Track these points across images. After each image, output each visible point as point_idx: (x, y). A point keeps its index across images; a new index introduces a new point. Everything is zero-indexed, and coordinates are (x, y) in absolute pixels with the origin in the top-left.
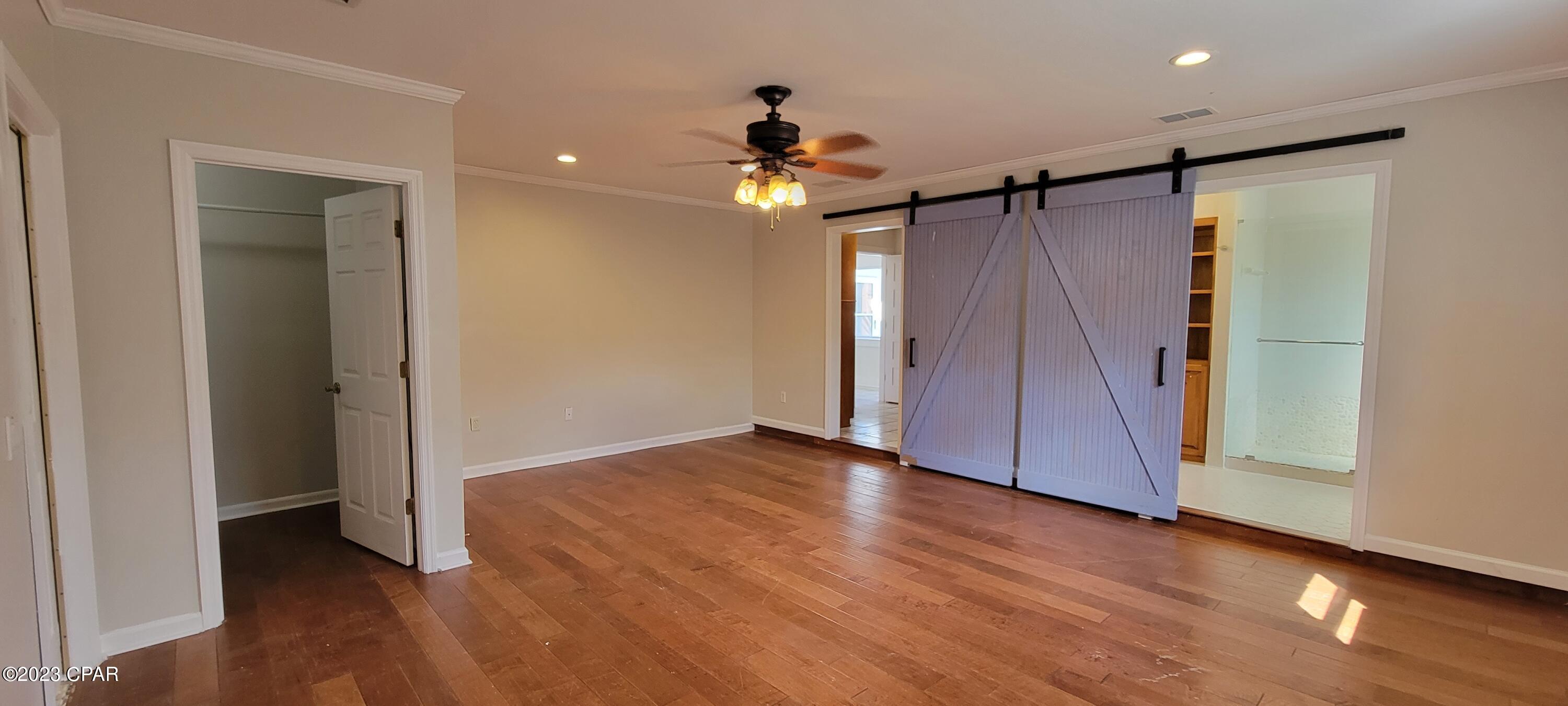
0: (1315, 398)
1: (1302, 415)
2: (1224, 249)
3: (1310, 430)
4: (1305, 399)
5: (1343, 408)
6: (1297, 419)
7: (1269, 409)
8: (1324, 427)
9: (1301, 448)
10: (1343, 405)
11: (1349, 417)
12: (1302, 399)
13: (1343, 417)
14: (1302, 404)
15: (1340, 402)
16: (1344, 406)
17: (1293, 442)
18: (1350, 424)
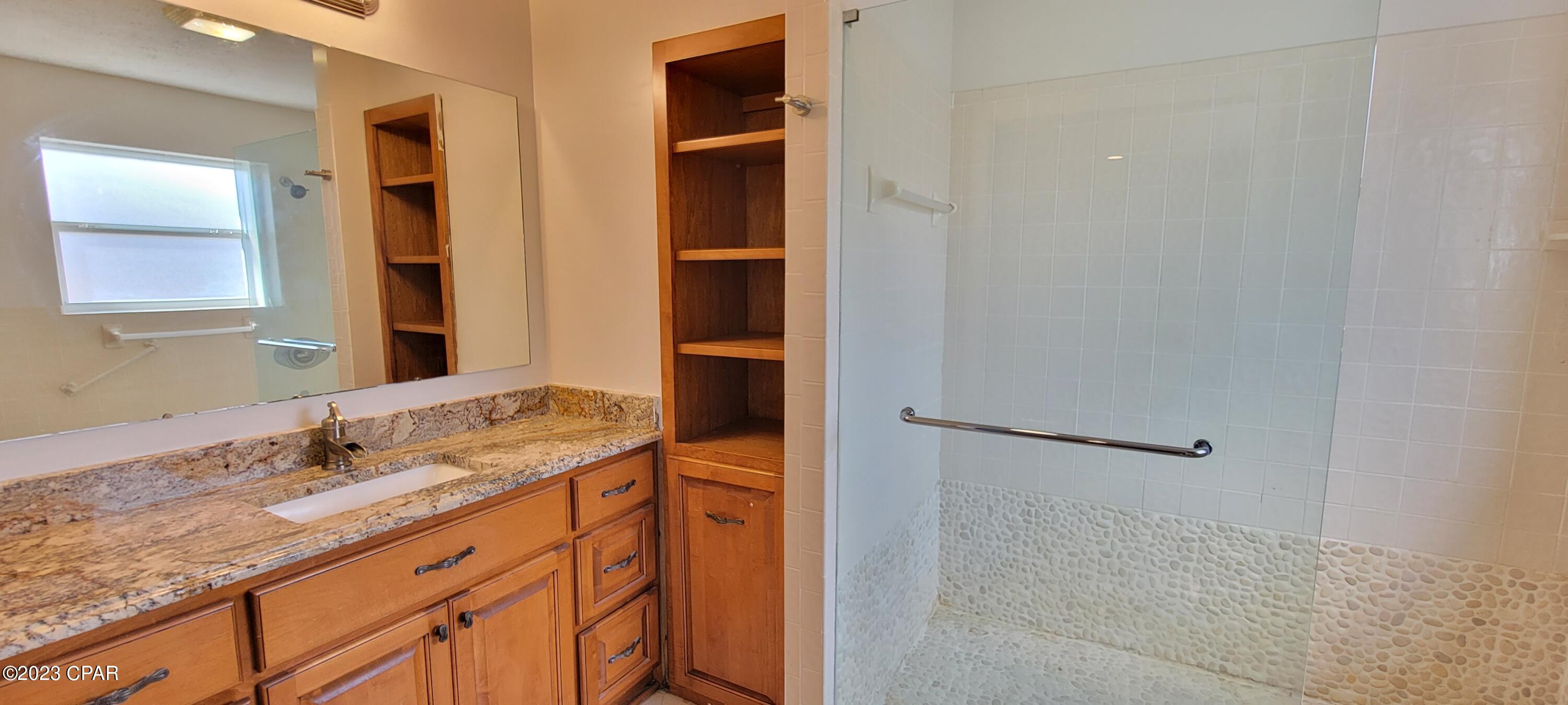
0: (1052, 508)
1: (1026, 543)
2: (805, 109)
3: (1043, 581)
4: (1033, 510)
5: (1106, 534)
6: (1015, 552)
7: (963, 526)
8: (1068, 577)
9: (1024, 619)
10: (1108, 527)
11: (1120, 556)
12: (1027, 508)
13: (1108, 556)
14: (1025, 520)
15: (1100, 520)
16: (1110, 530)
17: (1008, 604)
18: (1121, 572)
